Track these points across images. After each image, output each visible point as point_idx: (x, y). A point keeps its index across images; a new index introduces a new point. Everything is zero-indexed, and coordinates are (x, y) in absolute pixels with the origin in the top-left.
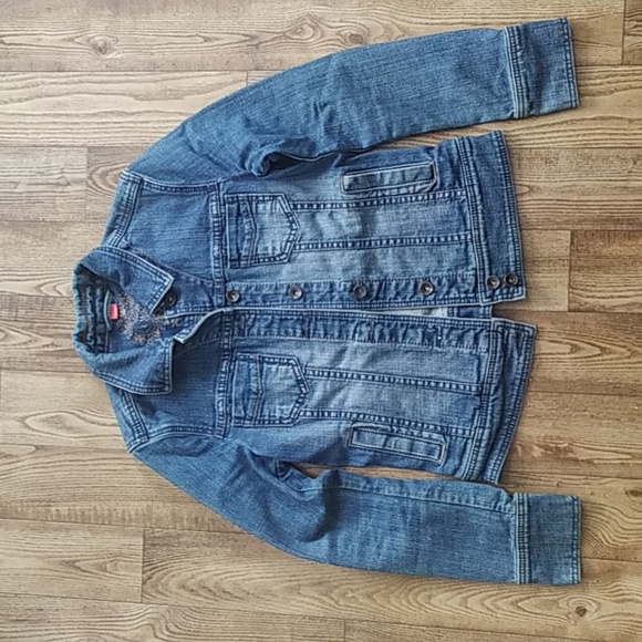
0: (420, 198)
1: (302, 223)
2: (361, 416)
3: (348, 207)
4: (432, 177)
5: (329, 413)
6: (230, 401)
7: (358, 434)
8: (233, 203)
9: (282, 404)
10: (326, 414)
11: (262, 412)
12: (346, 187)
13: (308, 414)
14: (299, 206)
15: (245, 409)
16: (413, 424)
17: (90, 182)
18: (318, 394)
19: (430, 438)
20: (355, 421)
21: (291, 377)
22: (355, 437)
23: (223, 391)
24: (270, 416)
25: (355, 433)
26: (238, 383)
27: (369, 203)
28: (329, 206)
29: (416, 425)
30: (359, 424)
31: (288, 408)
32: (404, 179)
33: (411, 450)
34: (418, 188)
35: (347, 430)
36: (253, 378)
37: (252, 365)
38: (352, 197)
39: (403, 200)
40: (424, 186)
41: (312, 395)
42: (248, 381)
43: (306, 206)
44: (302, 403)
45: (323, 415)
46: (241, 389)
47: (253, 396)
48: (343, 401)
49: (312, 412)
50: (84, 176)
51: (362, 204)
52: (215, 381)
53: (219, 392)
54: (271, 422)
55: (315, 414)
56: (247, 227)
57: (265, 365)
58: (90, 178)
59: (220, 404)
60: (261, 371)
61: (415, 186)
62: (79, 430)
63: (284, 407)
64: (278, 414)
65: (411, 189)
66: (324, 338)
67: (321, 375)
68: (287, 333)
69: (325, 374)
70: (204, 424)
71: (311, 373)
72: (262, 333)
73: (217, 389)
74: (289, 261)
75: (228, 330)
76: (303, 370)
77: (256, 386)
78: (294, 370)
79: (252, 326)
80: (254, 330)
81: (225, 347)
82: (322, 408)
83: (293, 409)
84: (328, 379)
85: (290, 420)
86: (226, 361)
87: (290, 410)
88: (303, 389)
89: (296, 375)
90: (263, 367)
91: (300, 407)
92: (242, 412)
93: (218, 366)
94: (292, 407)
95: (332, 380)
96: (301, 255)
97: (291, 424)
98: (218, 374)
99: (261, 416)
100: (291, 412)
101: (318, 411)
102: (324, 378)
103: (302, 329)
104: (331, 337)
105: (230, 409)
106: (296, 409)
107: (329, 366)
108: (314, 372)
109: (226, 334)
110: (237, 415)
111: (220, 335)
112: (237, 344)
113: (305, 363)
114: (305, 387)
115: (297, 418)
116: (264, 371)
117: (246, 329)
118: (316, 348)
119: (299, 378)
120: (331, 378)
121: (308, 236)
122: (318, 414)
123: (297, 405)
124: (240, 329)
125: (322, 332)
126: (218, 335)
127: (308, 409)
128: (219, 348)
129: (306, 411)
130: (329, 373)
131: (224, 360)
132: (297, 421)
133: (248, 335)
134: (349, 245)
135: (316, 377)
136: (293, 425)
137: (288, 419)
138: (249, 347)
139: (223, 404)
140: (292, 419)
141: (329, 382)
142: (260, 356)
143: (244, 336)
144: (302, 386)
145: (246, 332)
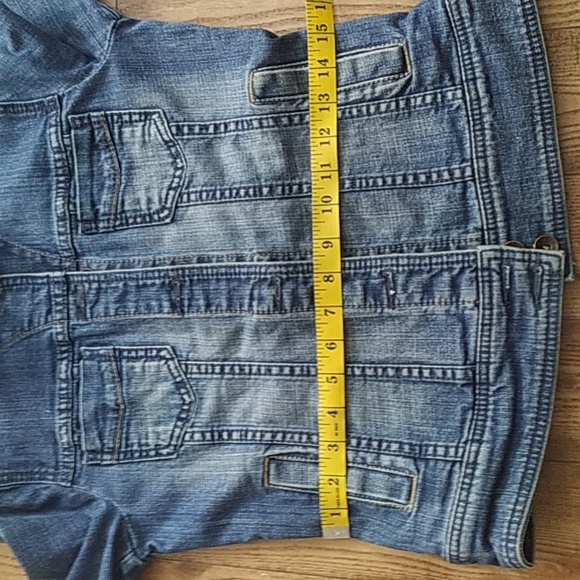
0: (383, 107)
1: (191, 158)
2: (279, 437)
3: (261, 127)
4: (404, 69)
5: (230, 434)
6: (78, 426)
7: (278, 466)
8: (83, 126)
9: (157, 424)
10: (225, 435)
11: (127, 439)
12: (257, 92)
13: (197, 436)
14: (186, 130)
15: (101, 436)
16: (364, 442)
18: (209, 404)
19: (392, 466)
20: (270, 445)
21: (166, 379)
22: (272, 472)
23: (67, 410)
24: (140, 445)
25: (273, 466)
26: (87, 395)
27: (296, 120)
28: (232, 127)
29: (369, 445)
30: (277, 451)
31: (165, 430)
32: (356, 74)
33: (363, 490)
34: (379, 89)
35: (257, 462)
36: (108, 386)
37: (104, 365)
38: (267, 108)
39: (355, 112)
40: (388, 86)
41: (199, 407)
42: (101, 392)
43: (197, 130)
44: (186, 420)
45: (220, 436)
46: (92, 404)
47: (111, 415)
48: (247, 413)
49: (203, 433)
51: (285, 121)
52: (53, 395)
53: (60, 411)
54: (144, 454)
55: (208, 436)
56: (107, 167)
57: (124, 363)
59: (63, 431)
60: (120, 373)
61: (374, 86)
63: (161, 428)
64: (151, 441)
65: (368, 91)
66: (206, 311)
67: (210, 371)
68: (149, 308)
69: (217, 370)
70: (42, 464)
71: (195, 370)
72: (112, 312)
73: (57, 407)
74: (173, 221)
75: (60, 311)
76: (183, 367)
77: (113, 398)
78: (169, 366)
79: (96, 302)
80: (100, 308)
81: (60, 338)
82: (218, 426)
83: (173, 431)
84: (222, 378)
85: (172, 448)
86: (65, 362)
87: (170, 433)
88: (185, 397)
89: (172, 374)
90: (122, 367)
91: (183, 425)
92: (97, 441)
93: (54, 371)
94: (171, 427)
95: (229, 379)
96: (191, 210)
97: (172, 454)
98: (55, 383)
99: (127, 446)
100: (172, 436)
101: (212, 432)
102: (215, 376)
103: (170, 300)
104: (216, 310)
105: (79, 437)
106: (178, 430)
107: (222, 356)
108: (199, 367)
109: (58, 316)
110: (89, 448)
111: (50, 319)
112: (77, 333)
113: (184, 354)
114: (188, 393)
115: (182, 445)
116: (124, 373)
117: (88, 307)
118: (197, 328)
119: (178, 379)
120: (226, 376)
121: (200, 179)
122: (213, 436)
123: (179, 423)
124: (78, 307)
125: (202, 302)
126: (46, 319)
127: (195, 429)
128: (52, 340)
129: (193, 433)
130: (222, 368)
131: (62, 359)
132: (183, 448)
133: (92, 317)
134: (265, 191)
135: (203, 376)
136: (174, 456)
137: (167, 446)
138: (98, 336)
139: (67, 430)
140: (175, 446)
141: (224, 382)
142: (115, 350)
143: (86, 319)
144: (183, 391)
145: (88, 311)
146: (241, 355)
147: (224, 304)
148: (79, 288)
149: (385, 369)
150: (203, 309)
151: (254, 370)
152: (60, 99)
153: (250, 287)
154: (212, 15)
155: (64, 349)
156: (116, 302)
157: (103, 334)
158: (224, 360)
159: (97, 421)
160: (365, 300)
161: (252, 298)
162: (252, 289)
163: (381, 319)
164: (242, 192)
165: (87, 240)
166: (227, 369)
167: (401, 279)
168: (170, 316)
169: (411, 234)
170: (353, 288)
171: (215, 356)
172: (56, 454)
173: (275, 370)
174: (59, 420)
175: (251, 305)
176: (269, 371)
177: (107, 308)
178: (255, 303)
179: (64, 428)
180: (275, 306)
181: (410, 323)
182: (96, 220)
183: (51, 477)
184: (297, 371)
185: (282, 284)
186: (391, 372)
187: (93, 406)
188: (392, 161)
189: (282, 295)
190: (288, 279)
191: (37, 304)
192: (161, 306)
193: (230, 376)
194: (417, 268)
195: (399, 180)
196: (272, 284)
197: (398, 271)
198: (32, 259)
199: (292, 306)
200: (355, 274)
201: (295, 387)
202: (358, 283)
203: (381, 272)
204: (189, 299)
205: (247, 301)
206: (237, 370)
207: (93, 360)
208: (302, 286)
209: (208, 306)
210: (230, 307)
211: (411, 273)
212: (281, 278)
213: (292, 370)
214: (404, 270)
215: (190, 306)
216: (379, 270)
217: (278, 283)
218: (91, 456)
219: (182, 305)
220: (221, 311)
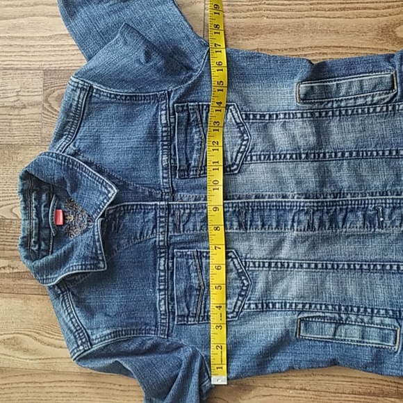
0: (378, 109)
1: (254, 134)
2: (307, 306)
3: (302, 117)
4: (392, 88)
5: (274, 305)
6: (172, 299)
7: (306, 325)
8: (183, 111)
10: (271, 305)
12: (302, 96)
13: (252, 306)
14: (251, 117)
15: (188, 306)
16: (362, 310)
17: (46, 105)
18: (260, 285)
19: (382, 323)
20: (301, 312)
21: (231, 270)
22: (302, 328)
23: (164, 289)
25: (302, 325)
26: (179, 280)
27: (324, 114)
28: (282, 116)
29: (365, 311)
30: (306, 315)
31: (231, 302)
32: (362, 88)
33: (363, 338)
34: (376, 99)
35: (293, 322)
36: (193, 275)
37: (190, 261)
38: (308, 106)
39: (360, 111)
40: (382, 97)
41: (254, 288)
42: (189, 277)
43: (258, 117)
44: (245, 296)
45: (267, 306)
46: (183, 285)
47: (195, 293)
48: (285, 292)
49: (256, 304)
50: (40, 99)
51: (317, 114)
52: (155, 280)
53: (160, 290)
55: (260, 306)
56: (196, 137)
57: (204, 260)
58: (46, 101)
59: (162, 303)
60: (201, 266)
61: (373, 97)
62: (35, 352)
63: (228, 301)
65: (369, 99)
66: (262, 229)
67: (261, 265)
69: (266, 265)
70: (146, 324)
71: (251, 265)
72: (198, 228)
73: (157, 288)
74: (239, 172)
75: (162, 227)
76: (244, 263)
77: (198, 282)
78: (234, 262)
79: (188, 221)
80: (190, 225)
81: (161, 244)
82: (266, 300)
83: (236, 303)
84: (270, 270)
85: (235, 313)
86: (163, 259)
87: (234, 304)
88: (245, 281)
89: (236, 267)
90: (202, 263)
91: (243, 299)
92: (186, 310)
93: (155, 265)
94: (235, 301)
95: (274, 271)
96: (252, 166)
97: (235, 317)
98: (156, 272)
99: (205, 312)
100: (235, 305)
101: (262, 303)
102: (264, 269)
103: (239, 221)
104: (269, 228)
105: (173, 307)
106: (239, 303)
107: (270, 257)
108: (254, 263)
109: (161, 230)
110: (179, 314)
111: (155, 231)
112: (173, 240)
113: (244, 255)
114: (246, 279)
115: (242, 311)
116: (204, 266)
117: (182, 224)
118: (255, 239)
119: (240, 271)
120: (272, 269)
121: (260, 147)
122: (262, 306)
123: (240, 298)
124: (175, 225)
125: (259, 223)
126: (153, 231)
127: (252, 302)
128: (155, 245)
129: (250, 304)
130: (270, 263)
131: (160, 257)
132: (242, 314)
133: (184, 231)
134: (303, 156)
135: (257, 269)
136: (237, 319)
137: (232, 313)
138: (185, 243)
139: (165, 302)
140: (237, 312)
141: (270, 272)
142: (197, 252)
143: (180, 232)
144: (243, 278)
145: (182, 227)
146: (282, 256)
147: (274, 224)
148: (177, 212)
149: (375, 265)
150: (260, 227)
151: (291, 265)
152: (169, 94)
153: (293, 214)
154: (267, 47)
155: (162, 251)
156: (201, 222)
157: (190, 242)
158: (271, 259)
159: (186, 297)
160: (364, 224)
161: (293, 221)
162: (294, 216)
163: (373, 235)
164: (288, 156)
165: (181, 182)
166: (273, 265)
167: (387, 212)
168: (237, 231)
169: (394, 185)
170: (357, 216)
171: (265, 257)
172: (156, 317)
173: (305, 266)
174: (159, 296)
175: (292, 226)
176: (301, 266)
177: (195, 225)
178: (295, 224)
179: (163, 301)
180: (309, 226)
181: (392, 238)
182: (188, 170)
183: (153, 332)
184: (320, 266)
185: (313, 213)
186: (379, 267)
187: (183, 287)
188: (382, 141)
189: (313, 220)
190: (318, 210)
191: (147, 222)
192: (231, 225)
193: (275, 269)
194: (398, 205)
195: (387, 153)
196: (307, 213)
197: (386, 207)
198: (143, 193)
199: (319, 227)
200: (358, 208)
201: (318, 276)
202: (359, 213)
203: (375, 207)
204: (250, 221)
205: (290, 223)
206: (279, 265)
207: (183, 257)
208: (326, 215)
209: (263, 225)
210: (277, 227)
211: (394, 208)
212: (314, 210)
213: (316, 265)
214: (390, 207)
215: (251, 225)
216: (373, 206)
217: (311, 213)
218: (180, 319)
219: (246, 225)
220: (272, 229)
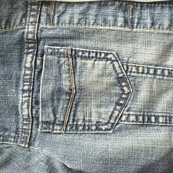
5: (157, 118)
6: (37, 103)
9: (100, 106)
10: (153, 119)
13: (132, 118)
18: (143, 94)
23: (29, 90)
31: (106, 111)
36: (64, 76)
37: (63, 60)
41: (135, 97)
42: (58, 78)
44: (123, 106)
45: (149, 119)
46: (50, 87)
47: (64, 97)
49: (137, 116)
52: (18, 78)
53: (24, 91)
55: (141, 118)
57: (78, 60)
59: (25, 106)
60: (74, 67)
66: (151, 28)
67: (146, 72)
68: (105, 22)
69: (152, 71)
70: (5, 130)
71: (134, 70)
72: (76, 21)
73: (21, 88)
75: (33, 16)
76: (125, 67)
77: (68, 84)
78: (113, 65)
79: (64, 12)
80: (66, 17)
81: (30, 36)
82: (148, 112)
83: (113, 112)
84: (154, 78)
85: (110, 125)
86: (31, 55)
87: (110, 114)
88: (125, 88)
89: (116, 71)
90: (76, 63)
91: (121, 109)
92: (52, 116)
93: (20, 61)
94: (112, 110)
95: (159, 79)
97: (109, 130)
98: (20, 70)
99: (74, 120)
100: (111, 115)
101: (143, 116)
102: (149, 76)
104: (159, 28)
105: (37, 112)
106: (116, 113)
107: (156, 63)
108: (137, 68)
109: (32, 19)
110: (44, 120)
111: (24, 21)
112: (44, 34)
113: (126, 59)
114: (127, 86)
115: (117, 124)
116: (78, 67)
117: (56, 15)
119: (120, 75)
120: (158, 77)
122: (144, 119)
123: (118, 107)
126: (21, 21)
127: (132, 113)
128: (22, 37)
129: (129, 115)
130: (155, 71)
131: (28, 53)
132: (118, 126)
133: (58, 23)
135: (140, 75)
136: (111, 131)
137: (106, 124)
138: (59, 38)
139: (28, 105)
140: (112, 124)
141: (155, 80)
142: (72, 50)
143: (53, 25)
144: (124, 84)
145: (56, 19)
146: (169, 63)
150: (149, 25)
155: (30, 45)
156: (80, 14)
157: (64, 38)
158: (157, 65)
159: (53, 100)
166: (159, 72)
168: (122, 29)
171: (150, 62)
172: (17, 122)
174: (22, 98)
177: (72, 18)
179: (26, 104)
183: (13, 140)
187: (50, 88)
192: (115, 21)
193: (161, 77)
204: (138, 18)
206: (166, 73)
207: (54, 55)
209: (153, 24)
215: (138, 23)
218: (45, 126)
219: (132, 22)
220: (163, 29)
